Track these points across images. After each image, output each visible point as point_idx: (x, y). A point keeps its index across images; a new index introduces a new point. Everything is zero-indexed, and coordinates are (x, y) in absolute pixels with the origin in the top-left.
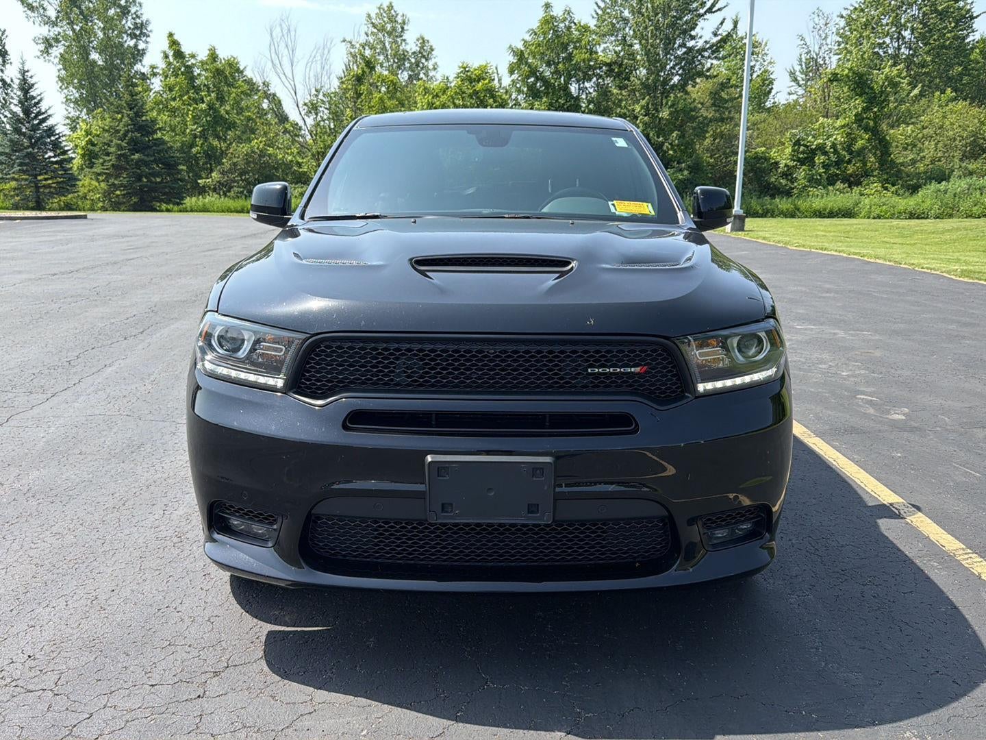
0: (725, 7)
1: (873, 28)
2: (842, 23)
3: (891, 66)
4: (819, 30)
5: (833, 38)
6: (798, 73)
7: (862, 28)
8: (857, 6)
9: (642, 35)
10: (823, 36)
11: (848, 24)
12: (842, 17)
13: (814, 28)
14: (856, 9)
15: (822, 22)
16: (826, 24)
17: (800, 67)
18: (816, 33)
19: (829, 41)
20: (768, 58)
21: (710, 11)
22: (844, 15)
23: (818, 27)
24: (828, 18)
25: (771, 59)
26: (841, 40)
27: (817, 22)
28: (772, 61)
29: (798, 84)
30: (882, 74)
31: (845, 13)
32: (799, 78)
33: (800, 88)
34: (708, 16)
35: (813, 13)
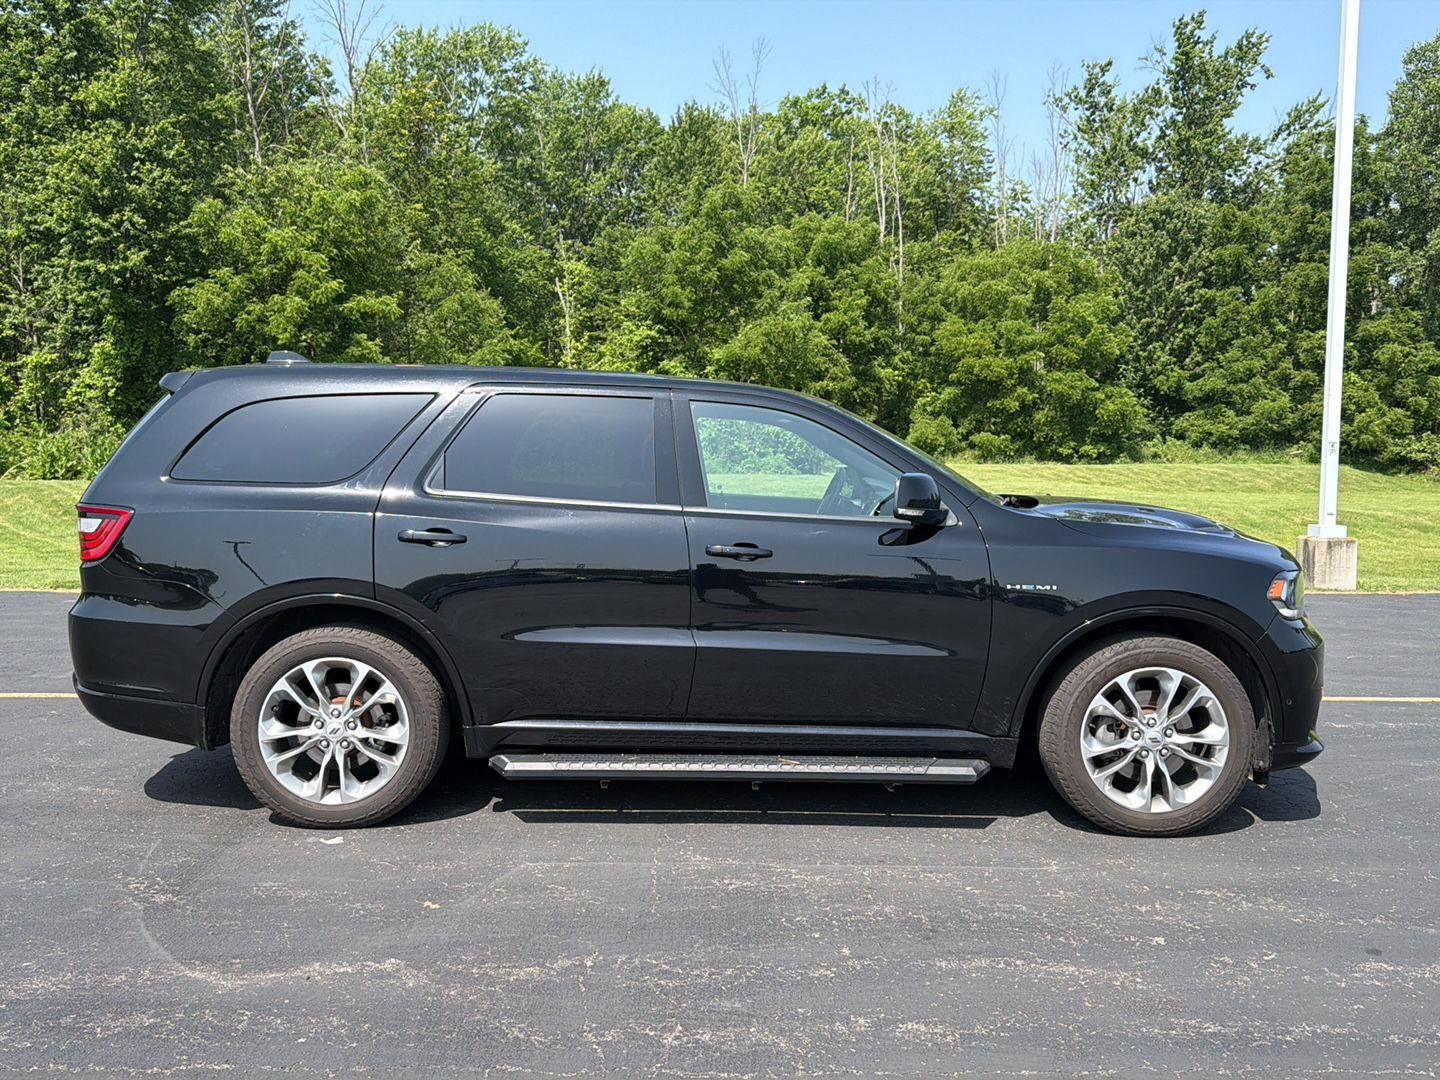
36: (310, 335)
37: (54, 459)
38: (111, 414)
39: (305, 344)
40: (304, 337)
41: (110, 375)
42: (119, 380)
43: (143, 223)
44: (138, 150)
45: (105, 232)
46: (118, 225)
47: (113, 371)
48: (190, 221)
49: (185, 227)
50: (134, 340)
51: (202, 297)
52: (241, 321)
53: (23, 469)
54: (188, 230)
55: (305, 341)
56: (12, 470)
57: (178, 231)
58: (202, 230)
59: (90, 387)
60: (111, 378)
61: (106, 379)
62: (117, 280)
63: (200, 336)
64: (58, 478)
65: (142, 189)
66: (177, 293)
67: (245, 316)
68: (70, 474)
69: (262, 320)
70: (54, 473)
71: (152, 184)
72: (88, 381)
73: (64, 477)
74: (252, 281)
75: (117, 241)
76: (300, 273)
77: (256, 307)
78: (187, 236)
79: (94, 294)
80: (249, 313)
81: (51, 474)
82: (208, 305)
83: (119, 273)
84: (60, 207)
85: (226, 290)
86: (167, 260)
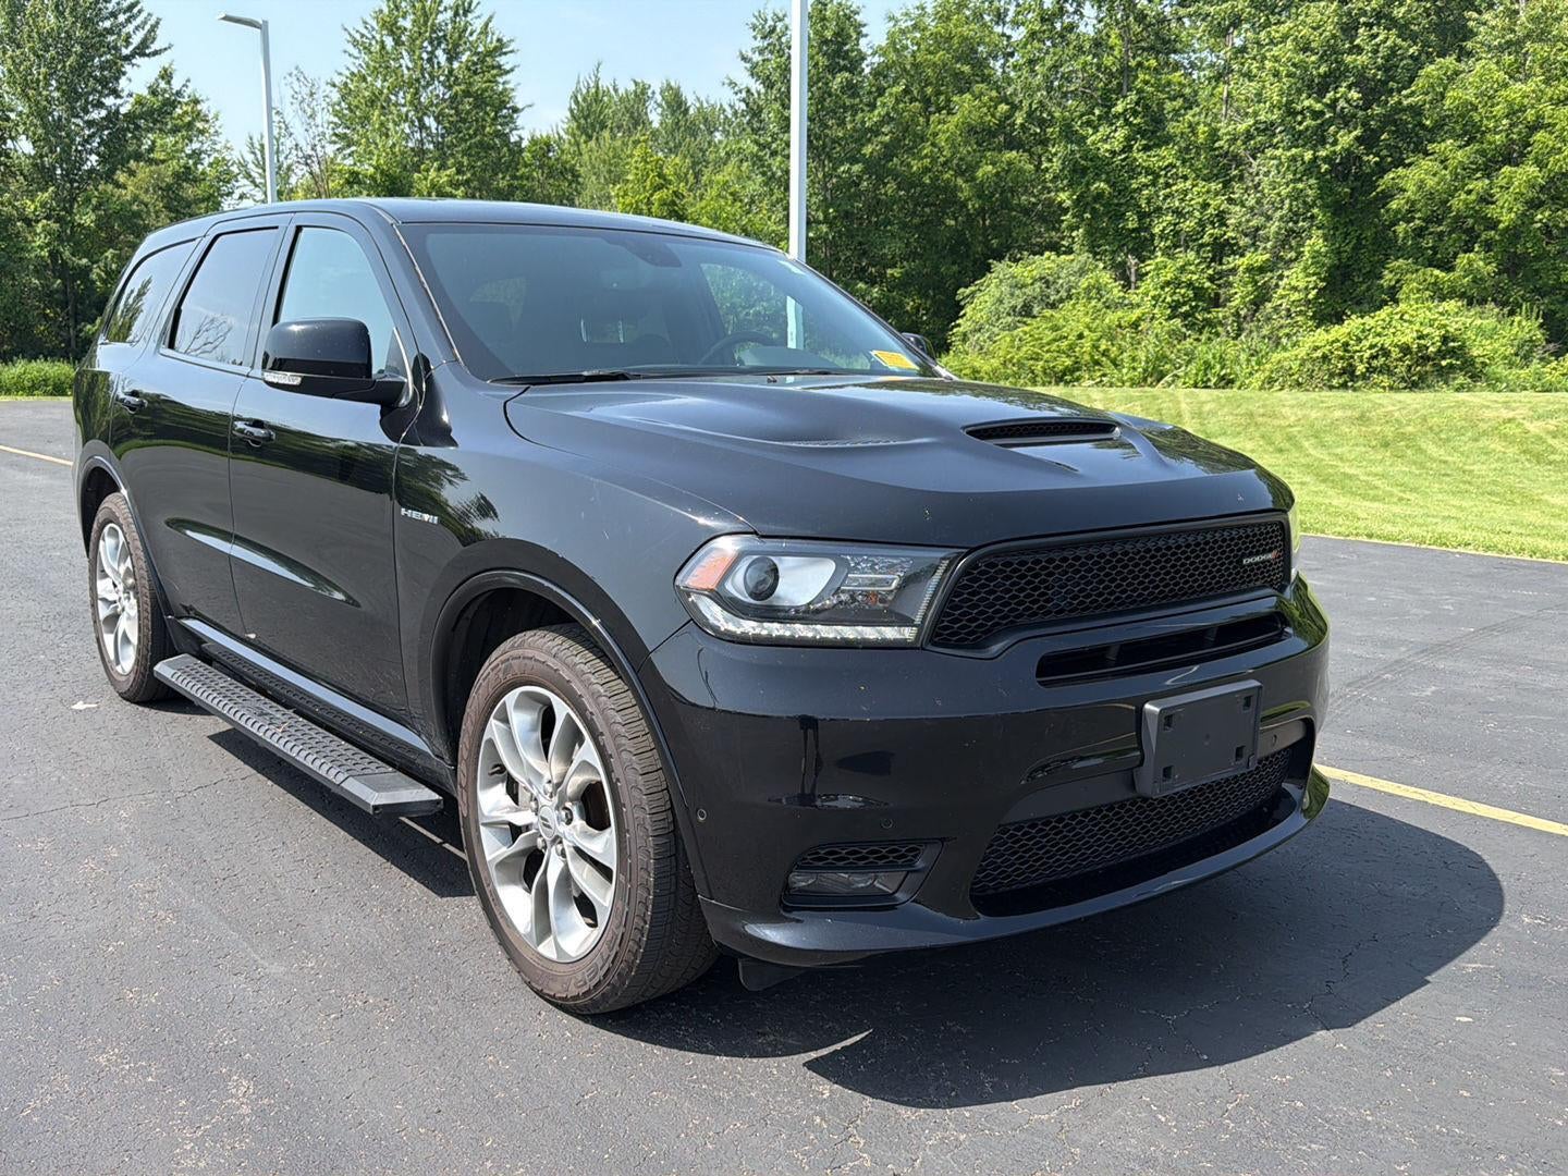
0: (165, 49)
1: (383, 107)
2: (336, 96)
3: (439, 169)
4: (302, 102)
5: (325, 117)
6: (251, 166)
7: (366, 105)
8: (356, 71)
9: (25, 79)
10: (309, 112)
11: (343, 98)
12: (334, 86)
13: (293, 97)
14: (353, 74)
15: (305, 91)
16: (312, 94)
17: (253, 156)
18: (296, 106)
19: (318, 120)
20: (221, 139)
21: (141, 50)
22: (337, 83)
23: (300, 98)
24: (313, 85)
25: (228, 141)
26: (336, 120)
27: (297, 90)
28: (228, 145)
29: (253, 182)
30: (426, 179)
31: (338, 80)
32: (253, 174)
33: (257, 189)
34: (137, 60)
35: (290, 75)
36: (1547, 214)
37: (1208, 366)
38: (1312, 318)
39: (1539, 225)
40: (1539, 217)
41: (1314, 274)
42: (1322, 280)
43: (1358, 99)
44: (1365, 14)
45: (1317, 115)
46: (1333, 105)
47: (1318, 270)
48: (1413, 88)
49: (1407, 97)
50: (1347, 234)
51: (1415, 179)
52: (1457, 203)
53: (1179, 377)
54: (1410, 100)
55: (1541, 221)
56: (1168, 378)
57: (1400, 103)
58: (1428, 98)
59: (1295, 289)
60: (1315, 278)
61: (1309, 279)
62: (1324, 167)
63: (1412, 224)
64: (1209, 387)
65: (1362, 59)
66: (1392, 175)
67: (1463, 196)
68: (1222, 383)
69: (1486, 199)
70: (1206, 382)
71: (1375, 52)
72: (1294, 283)
73: (1216, 386)
74: (1482, 153)
75: (1330, 122)
76: (1539, 136)
77: (1479, 185)
78: (1410, 107)
79: (1300, 186)
80: (1469, 192)
81: (1203, 382)
82: (1420, 187)
83: (1326, 160)
84: (1273, 93)
85: (1446, 168)
86: (1383, 137)
